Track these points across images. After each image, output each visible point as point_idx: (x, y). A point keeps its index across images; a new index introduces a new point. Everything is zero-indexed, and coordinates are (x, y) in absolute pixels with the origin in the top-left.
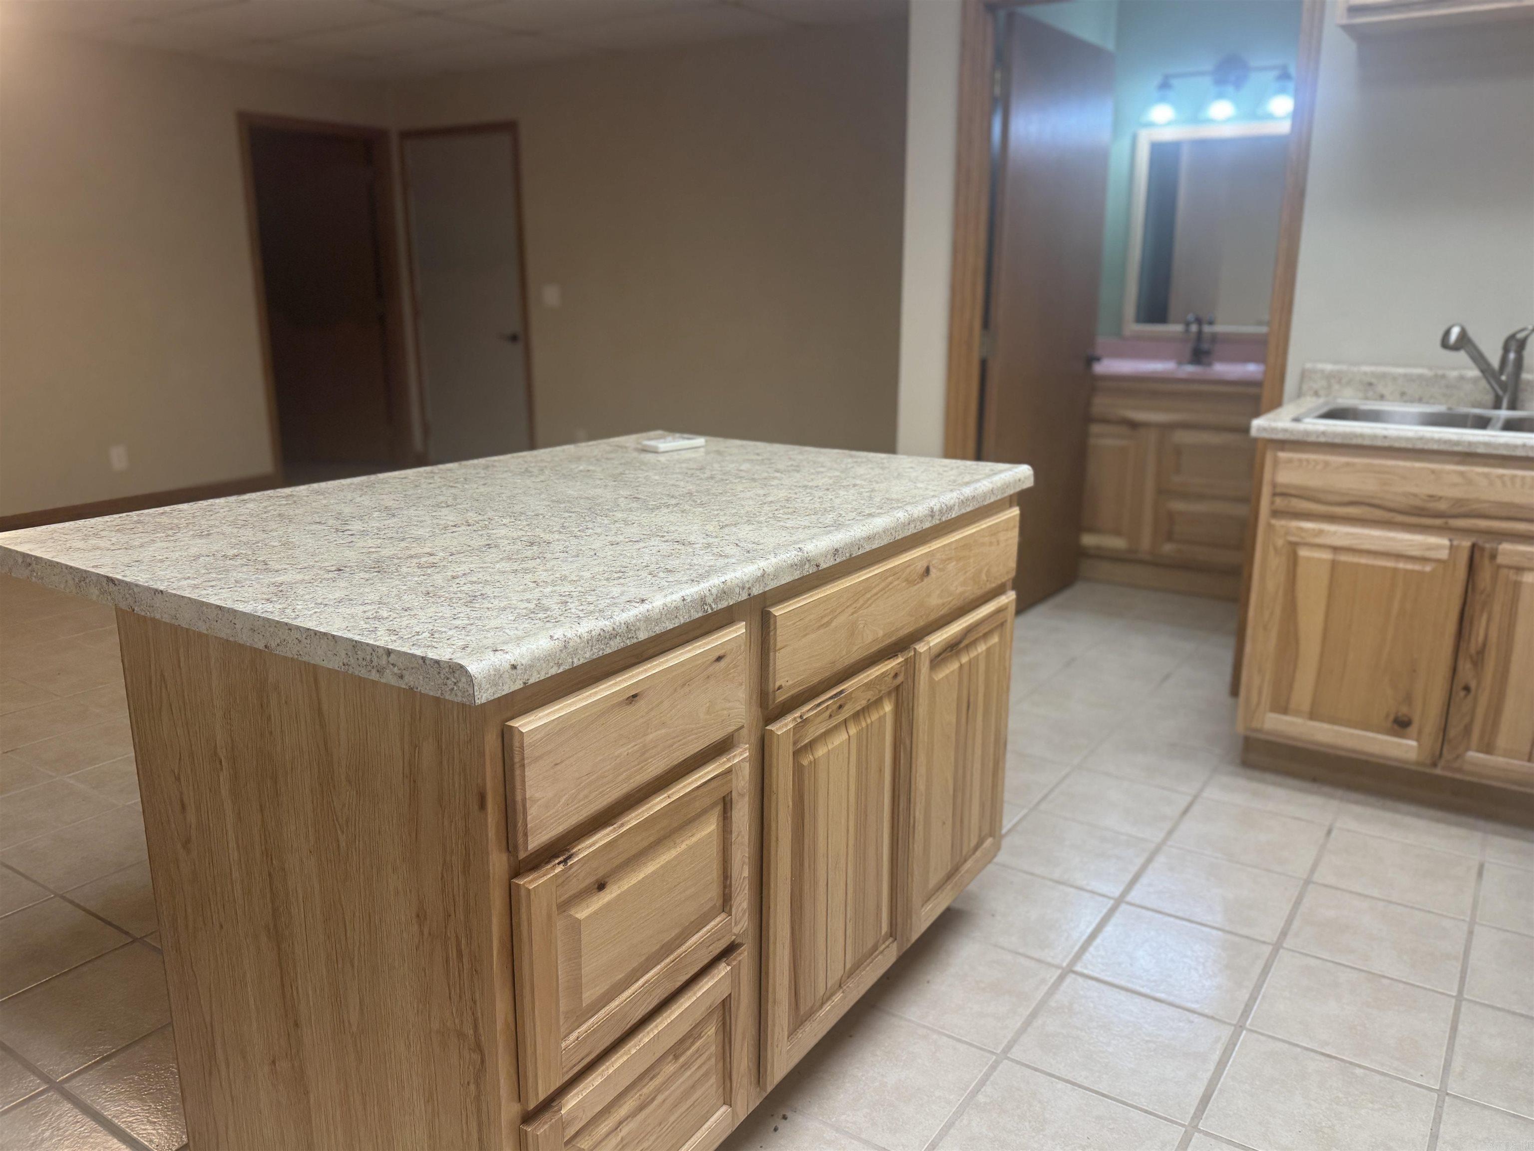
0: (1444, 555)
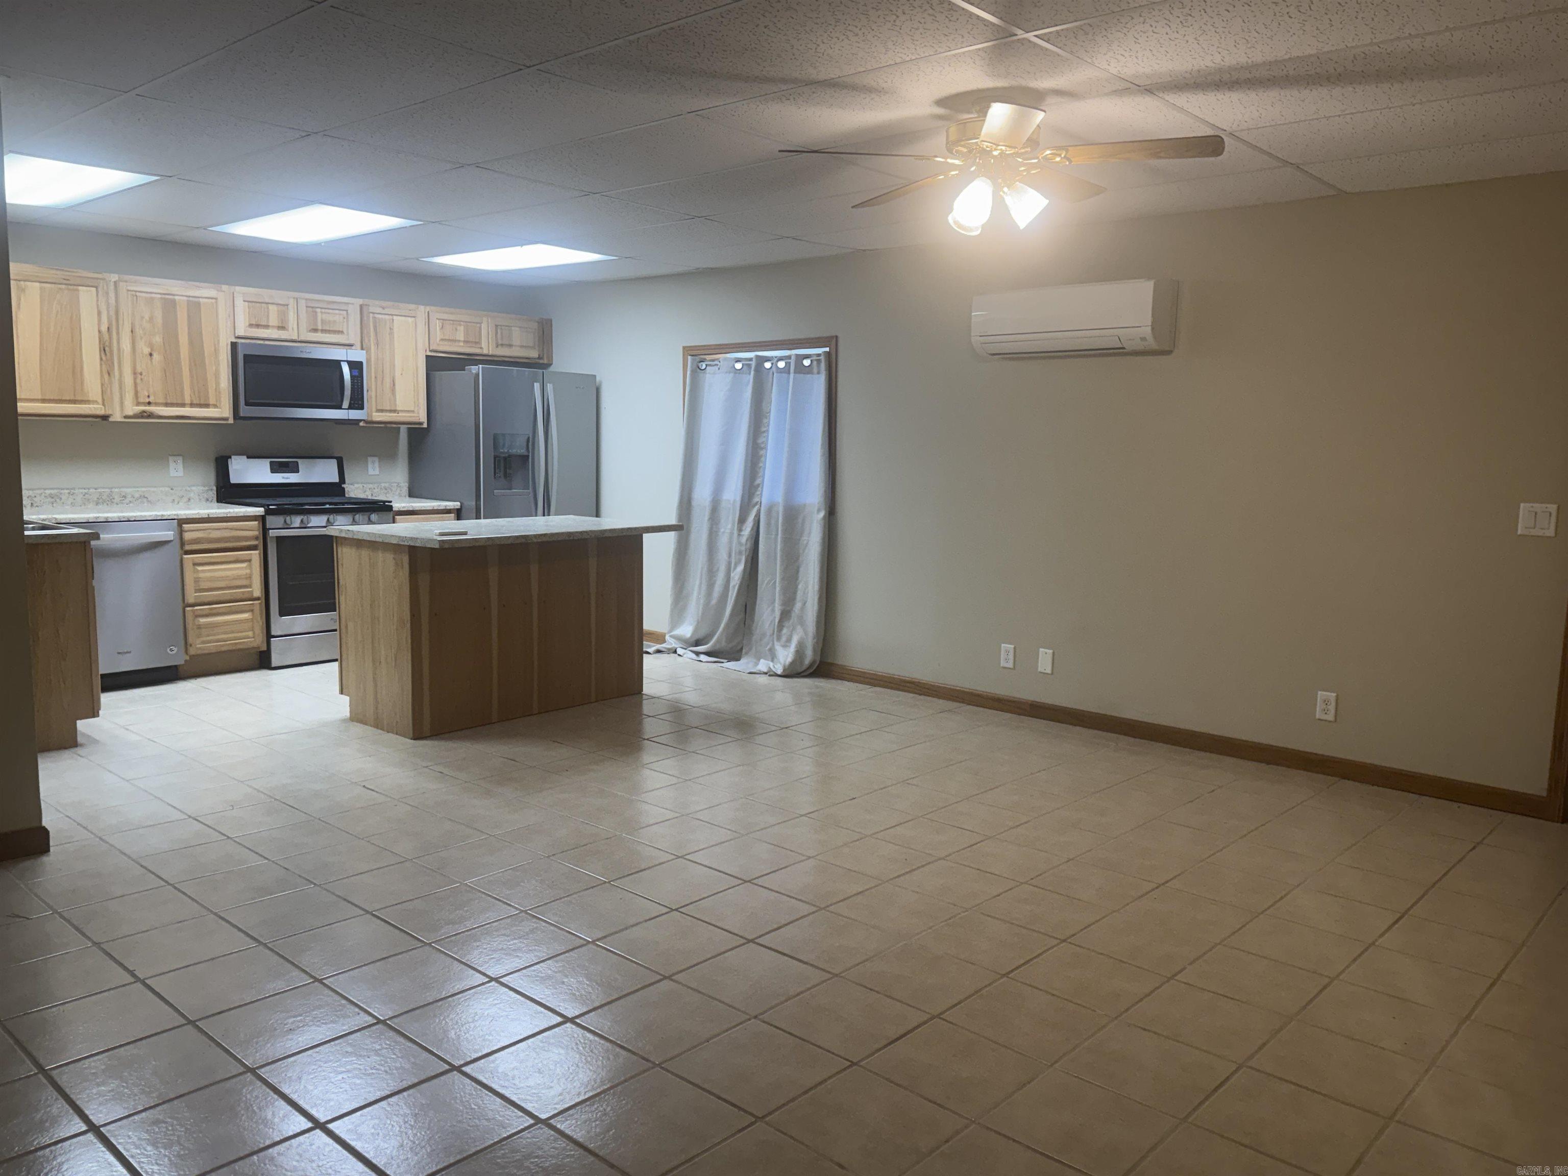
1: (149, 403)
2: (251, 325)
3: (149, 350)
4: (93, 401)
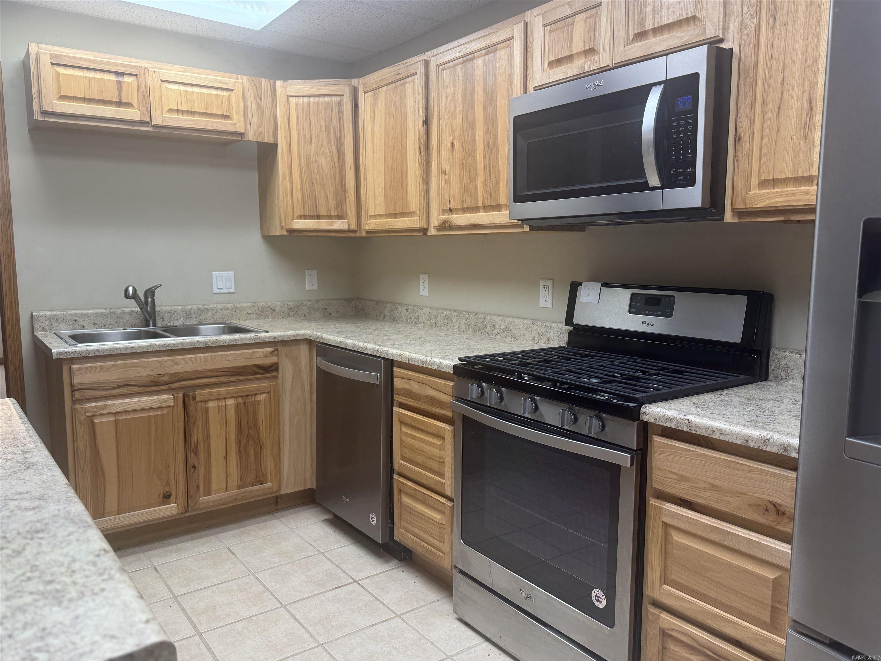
0: (172, 403)
1: (450, 210)
2: (553, 64)
3: (452, 138)
4: (413, 212)
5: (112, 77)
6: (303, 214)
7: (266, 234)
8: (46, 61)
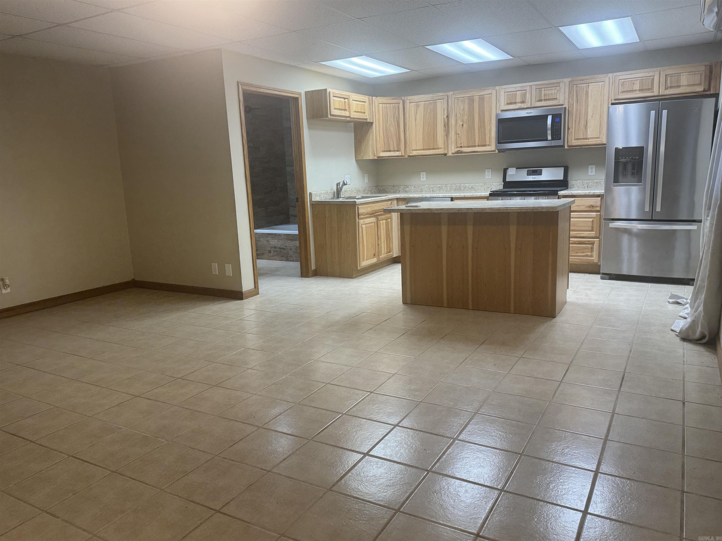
1: (461, 147)
2: (508, 104)
3: (462, 123)
4: (440, 148)
5: (343, 100)
6: (384, 150)
7: (357, 159)
8: (332, 95)
